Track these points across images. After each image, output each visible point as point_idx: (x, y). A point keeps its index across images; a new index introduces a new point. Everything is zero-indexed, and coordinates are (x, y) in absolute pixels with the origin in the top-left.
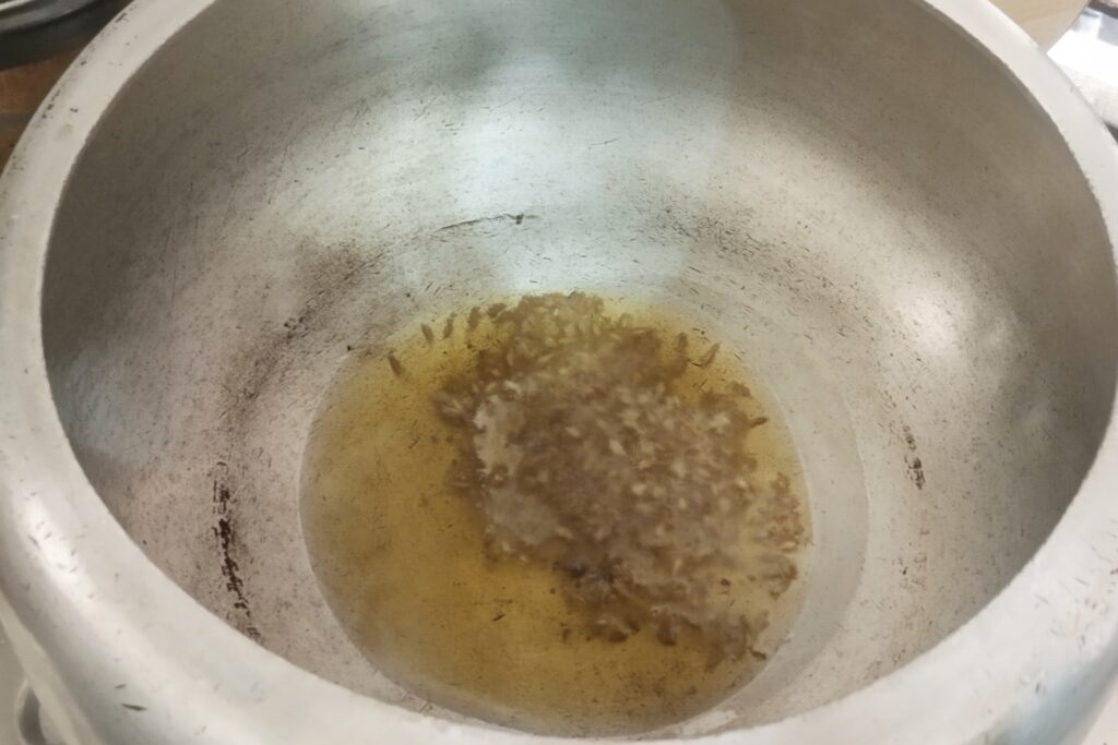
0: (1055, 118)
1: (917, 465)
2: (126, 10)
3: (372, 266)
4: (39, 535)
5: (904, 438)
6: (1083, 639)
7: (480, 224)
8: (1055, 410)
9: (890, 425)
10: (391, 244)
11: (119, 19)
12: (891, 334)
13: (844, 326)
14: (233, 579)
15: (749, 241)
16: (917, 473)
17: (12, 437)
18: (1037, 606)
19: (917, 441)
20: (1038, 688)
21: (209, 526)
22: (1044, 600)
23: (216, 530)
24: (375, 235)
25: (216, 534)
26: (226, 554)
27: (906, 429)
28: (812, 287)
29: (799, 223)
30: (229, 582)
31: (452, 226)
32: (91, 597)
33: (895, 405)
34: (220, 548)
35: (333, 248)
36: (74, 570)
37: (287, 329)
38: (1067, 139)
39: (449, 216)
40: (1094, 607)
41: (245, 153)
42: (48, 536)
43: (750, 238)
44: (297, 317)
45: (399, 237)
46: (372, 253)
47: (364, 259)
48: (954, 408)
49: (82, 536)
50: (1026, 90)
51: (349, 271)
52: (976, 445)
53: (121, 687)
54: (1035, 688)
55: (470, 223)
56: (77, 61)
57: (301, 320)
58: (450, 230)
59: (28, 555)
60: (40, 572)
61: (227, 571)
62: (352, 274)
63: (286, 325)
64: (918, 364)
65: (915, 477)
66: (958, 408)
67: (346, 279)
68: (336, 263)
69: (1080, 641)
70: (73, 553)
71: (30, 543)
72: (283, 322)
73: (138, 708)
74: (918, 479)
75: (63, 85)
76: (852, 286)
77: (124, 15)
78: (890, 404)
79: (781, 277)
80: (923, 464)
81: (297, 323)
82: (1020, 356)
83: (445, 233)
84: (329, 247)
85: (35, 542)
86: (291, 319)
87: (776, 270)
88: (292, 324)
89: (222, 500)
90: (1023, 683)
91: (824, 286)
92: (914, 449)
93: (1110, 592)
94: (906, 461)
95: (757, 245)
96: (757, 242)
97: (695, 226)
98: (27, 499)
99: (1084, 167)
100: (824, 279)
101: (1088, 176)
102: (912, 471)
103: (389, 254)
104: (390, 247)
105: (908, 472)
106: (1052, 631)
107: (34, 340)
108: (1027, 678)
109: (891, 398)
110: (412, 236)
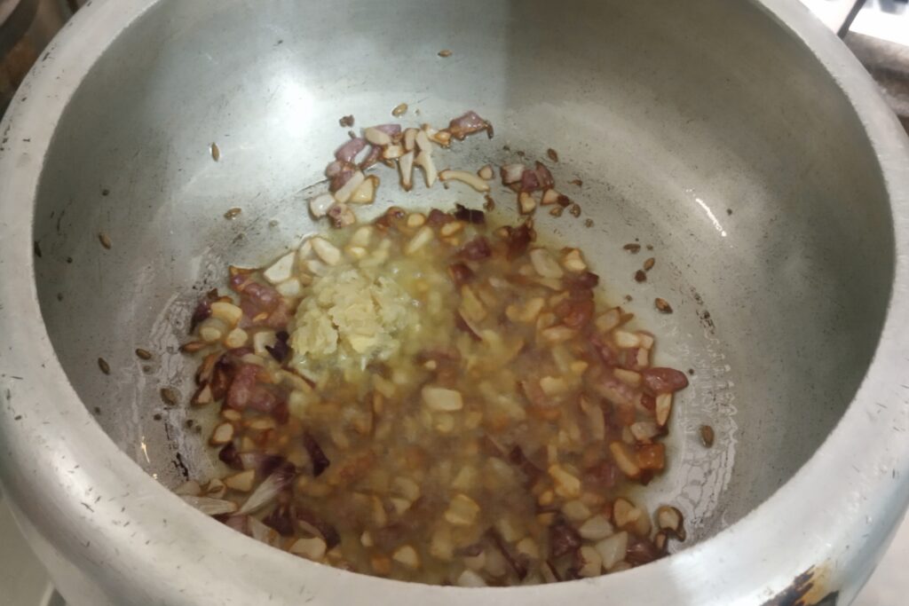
1: (707, 316)
2: (48, 49)
3: (253, 228)
4: (90, 500)
5: (692, 297)
8: (807, 257)
9: (680, 288)
10: (264, 209)
11: (45, 58)
13: (629, 218)
16: (708, 322)
17: (46, 423)
19: (703, 298)
20: (894, 474)
21: (170, 461)
23: (175, 462)
24: (251, 204)
25: (177, 466)
27: (693, 290)
28: (600, 192)
29: (580, 143)
31: (310, 187)
32: (147, 543)
33: (680, 273)
34: (182, 476)
35: (219, 219)
36: (127, 524)
37: (195, 291)
39: (306, 179)
41: (137, 154)
42: (98, 499)
44: (201, 280)
45: (270, 202)
46: (251, 218)
47: (246, 225)
48: (725, 267)
49: (127, 495)
51: (235, 236)
52: (748, 293)
54: (891, 474)
57: (205, 282)
58: (309, 190)
59: (84, 518)
60: (98, 530)
62: (238, 238)
63: (194, 288)
64: (692, 238)
65: (707, 325)
66: (729, 267)
67: (234, 242)
68: (224, 230)
70: (123, 510)
74: (709, 326)
75: (11, 120)
76: (630, 186)
77: (48, 54)
78: (676, 272)
80: (711, 315)
81: (202, 284)
82: (772, 220)
83: (305, 194)
84: (214, 219)
85: (88, 506)
86: (197, 282)
88: (198, 286)
90: (883, 472)
91: (609, 189)
92: (701, 304)
94: (698, 314)
97: (501, 158)
98: (72, 472)
100: (608, 184)
102: (704, 321)
103: (264, 218)
104: (264, 212)
105: (701, 322)
106: (895, 428)
107: (43, 339)
108: (885, 468)
109: (676, 267)
110: (279, 200)
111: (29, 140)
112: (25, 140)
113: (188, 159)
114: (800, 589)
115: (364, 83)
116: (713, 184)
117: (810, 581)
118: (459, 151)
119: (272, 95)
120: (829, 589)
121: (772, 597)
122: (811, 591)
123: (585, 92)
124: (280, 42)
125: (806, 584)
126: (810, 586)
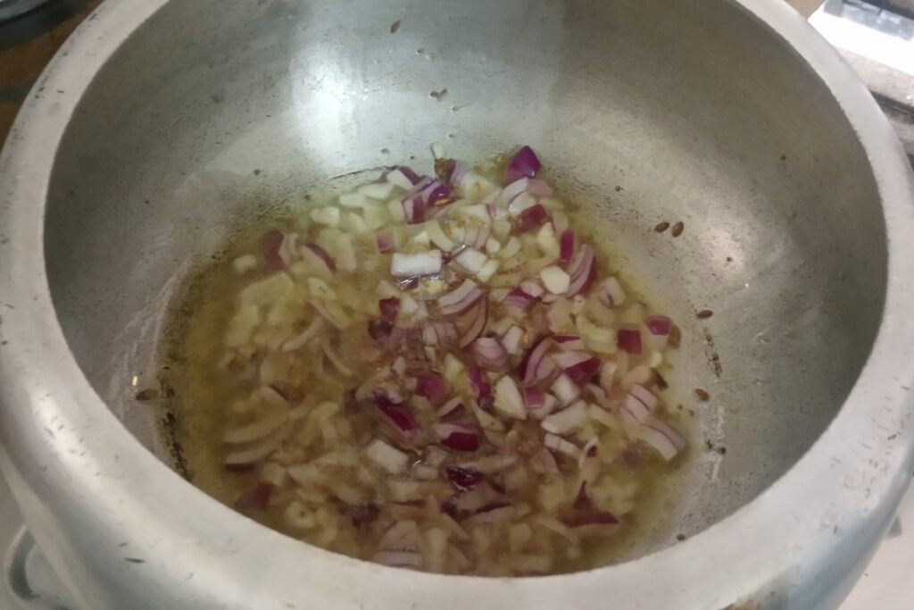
0: (828, 83)
1: (716, 358)
2: (98, 10)
3: (279, 209)
4: (54, 427)
5: (704, 337)
6: (869, 490)
7: (363, 174)
9: (693, 327)
10: (293, 191)
11: (92, 18)
12: (691, 254)
14: (180, 459)
15: (576, 183)
16: (716, 364)
17: (28, 351)
18: (832, 466)
19: (714, 339)
20: (836, 529)
22: (838, 461)
23: (165, 420)
24: (281, 185)
25: (166, 424)
26: (173, 440)
27: (705, 330)
28: (627, 219)
29: (615, 168)
30: (177, 461)
31: (341, 176)
32: (98, 474)
33: (695, 311)
34: (169, 435)
35: (248, 196)
36: (82, 454)
37: (213, 260)
38: (838, 99)
39: (338, 168)
40: (876, 465)
41: (178, 122)
42: (61, 427)
43: (576, 180)
44: (221, 251)
45: (300, 186)
46: (278, 198)
47: (273, 204)
49: (88, 427)
50: (804, 61)
51: (261, 214)
53: (123, 545)
54: (832, 529)
55: (354, 173)
56: (60, 52)
57: (224, 253)
58: (339, 179)
59: (45, 443)
60: (55, 456)
61: (175, 452)
62: (263, 216)
63: (213, 257)
64: (713, 278)
65: (714, 368)
67: (259, 219)
68: (251, 207)
69: (867, 492)
70: (81, 441)
71: (47, 433)
72: (211, 254)
73: (138, 561)
74: (716, 369)
75: (50, 72)
77: (95, 15)
79: (602, 211)
80: (720, 357)
81: (221, 255)
82: (795, 270)
83: (335, 182)
84: (245, 195)
85: (51, 433)
86: (217, 252)
87: (598, 206)
88: (217, 256)
89: (168, 396)
90: (824, 526)
91: (637, 218)
92: (712, 345)
93: (888, 453)
94: (706, 356)
95: (582, 187)
96: (582, 184)
98: (43, 399)
99: (853, 121)
100: (637, 213)
101: (856, 128)
102: (711, 363)
103: (292, 200)
104: (293, 194)
105: (709, 364)
106: (845, 485)
107: (40, 274)
108: (827, 522)
109: (692, 305)
110: (310, 185)
111: (62, 92)
112: (58, 92)
113: (227, 133)
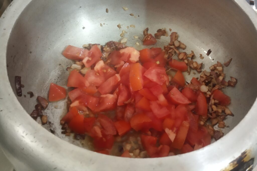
11: (10, 6)
32: (42, 147)
42: (26, 135)
49: (35, 133)
56: (2, 18)
59: (22, 140)
60: (26, 144)
71: (22, 137)
107: (9, 87)
111: (5, 29)
112: (4, 29)
113: (53, 42)
114: (243, 156)
115: (105, 20)
116: (209, 47)
117: (246, 154)
118: (134, 39)
119: (78, 23)
120: (251, 157)
121: (235, 159)
122: (246, 157)
123: (170, 21)
124: (81, 7)
125: (244, 155)
126: (246, 156)
